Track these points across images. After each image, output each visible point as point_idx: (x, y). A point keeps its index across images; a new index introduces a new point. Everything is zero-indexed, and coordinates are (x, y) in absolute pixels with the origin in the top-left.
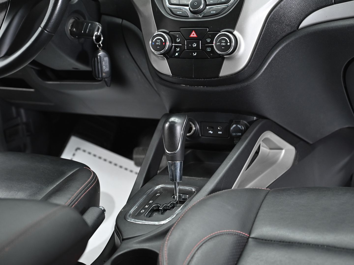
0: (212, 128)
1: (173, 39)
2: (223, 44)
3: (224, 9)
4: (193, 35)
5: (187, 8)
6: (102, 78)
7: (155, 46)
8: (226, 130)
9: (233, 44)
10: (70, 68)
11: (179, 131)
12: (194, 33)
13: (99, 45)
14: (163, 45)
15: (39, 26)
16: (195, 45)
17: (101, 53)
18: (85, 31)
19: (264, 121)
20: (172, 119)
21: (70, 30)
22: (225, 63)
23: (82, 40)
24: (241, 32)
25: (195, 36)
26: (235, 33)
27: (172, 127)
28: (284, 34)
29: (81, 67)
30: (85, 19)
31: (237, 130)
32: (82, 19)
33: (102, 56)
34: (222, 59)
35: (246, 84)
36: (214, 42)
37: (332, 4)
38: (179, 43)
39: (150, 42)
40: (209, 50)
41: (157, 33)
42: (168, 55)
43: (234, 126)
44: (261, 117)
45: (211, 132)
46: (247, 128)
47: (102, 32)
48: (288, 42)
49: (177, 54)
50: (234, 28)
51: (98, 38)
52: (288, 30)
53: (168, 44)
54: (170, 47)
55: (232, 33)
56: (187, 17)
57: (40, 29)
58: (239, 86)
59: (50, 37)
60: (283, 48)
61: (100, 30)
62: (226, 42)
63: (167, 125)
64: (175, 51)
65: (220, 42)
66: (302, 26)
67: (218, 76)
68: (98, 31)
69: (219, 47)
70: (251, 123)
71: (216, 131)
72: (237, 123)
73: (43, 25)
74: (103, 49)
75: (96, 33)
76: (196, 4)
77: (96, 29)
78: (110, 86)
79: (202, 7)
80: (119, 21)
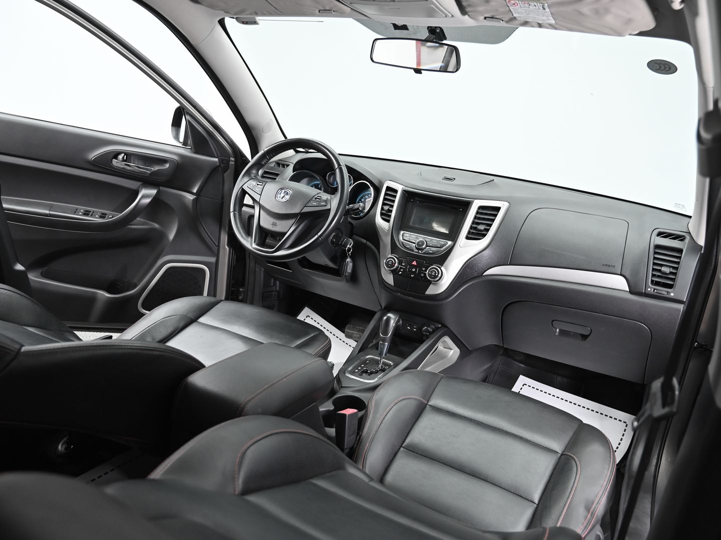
0: (410, 326)
1: (400, 263)
2: (433, 274)
3: (438, 251)
4: (414, 263)
5: (414, 245)
6: (345, 276)
7: (387, 264)
8: (420, 329)
9: (440, 275)
10: (323, 264)
11: (392, 323)
12: (415, 262)
13: (349, 254)
14: (393, 265)
15: (317, 234)
16: (414, 270)
17: (349, 260)
18: (341, 243)
19: (446, 329)
20: (389, 315)
21: (332, 240)
22: (431, 286)
23: (337, 248)
24: (446, 269)
25: (415, 264)
26: (442, 268)
27: (388, 319)
28: (472, 277)
29: (331, 265)
30: (342, 235)
31: (427, 331)
32: (340, 235)
33: (349, 262)
34: (430, 283)
35: (441, 303)
36: (428, 271)
37: (507, 265)
38: (403, 266)
39: (385, 261)
40: (422, 275)
41: (390, 256)
42: (394, 272)
43: (425, 328)
44: (444, 326)
45: (409, 328)
46: (434, 331)
47: (352, 247)
48: (473, 282)
49: (400, 273)
50: (442, 265)
51: (349, 250)
52: (476, 274)
53: (396, 265)
54: (397, 267)
55: (440, 268)
56: (413, 250)
57: (316, 236)
58: (436, 303)
59: (322, 243)
60: (470, 286)
61: (352, 245)
62: (436, 273)
63: (385, 318)
64: (400, 271)
65: (432, 272)
66: (485, 274)
67: (424, 294)
68: (350, 245)
69: (430, 275)
70: (437, 328)
71: (412, 328)
72: (428, 326)
73: (319, 234)
74: (350, 257)
75: (348, 246)
76: (420, 244)
77: (349, 243)
78: (349, 282)
79: (424, 246)
80: (365, 241)
